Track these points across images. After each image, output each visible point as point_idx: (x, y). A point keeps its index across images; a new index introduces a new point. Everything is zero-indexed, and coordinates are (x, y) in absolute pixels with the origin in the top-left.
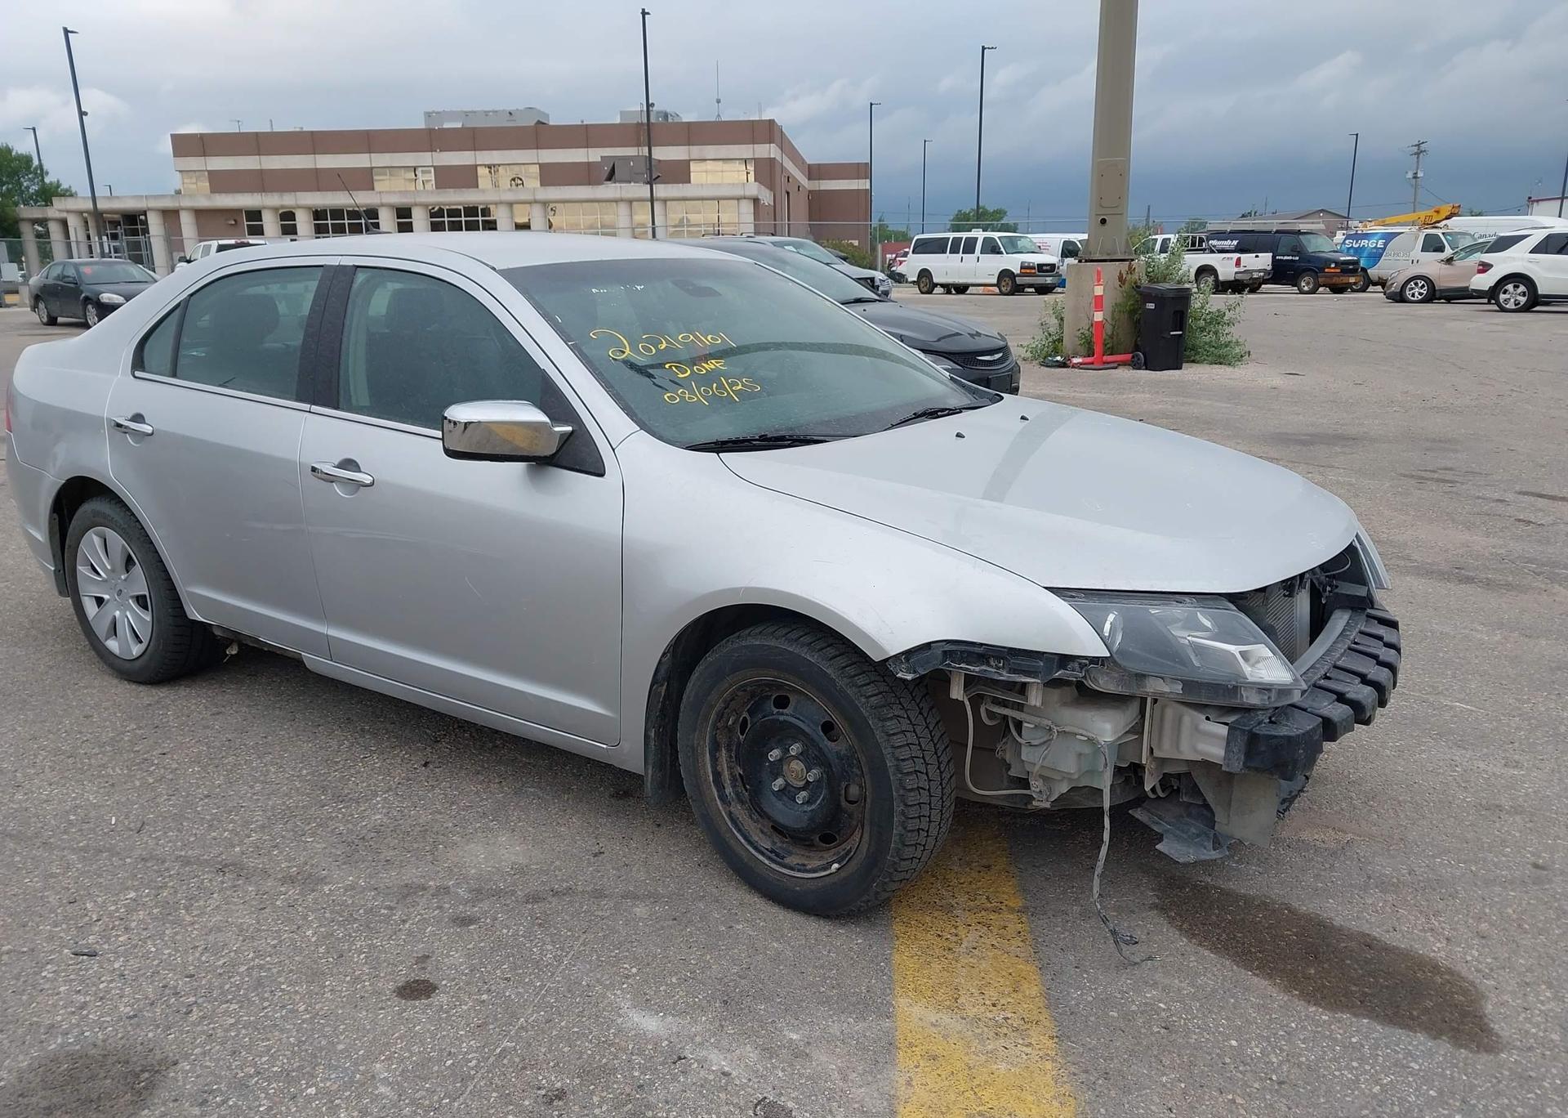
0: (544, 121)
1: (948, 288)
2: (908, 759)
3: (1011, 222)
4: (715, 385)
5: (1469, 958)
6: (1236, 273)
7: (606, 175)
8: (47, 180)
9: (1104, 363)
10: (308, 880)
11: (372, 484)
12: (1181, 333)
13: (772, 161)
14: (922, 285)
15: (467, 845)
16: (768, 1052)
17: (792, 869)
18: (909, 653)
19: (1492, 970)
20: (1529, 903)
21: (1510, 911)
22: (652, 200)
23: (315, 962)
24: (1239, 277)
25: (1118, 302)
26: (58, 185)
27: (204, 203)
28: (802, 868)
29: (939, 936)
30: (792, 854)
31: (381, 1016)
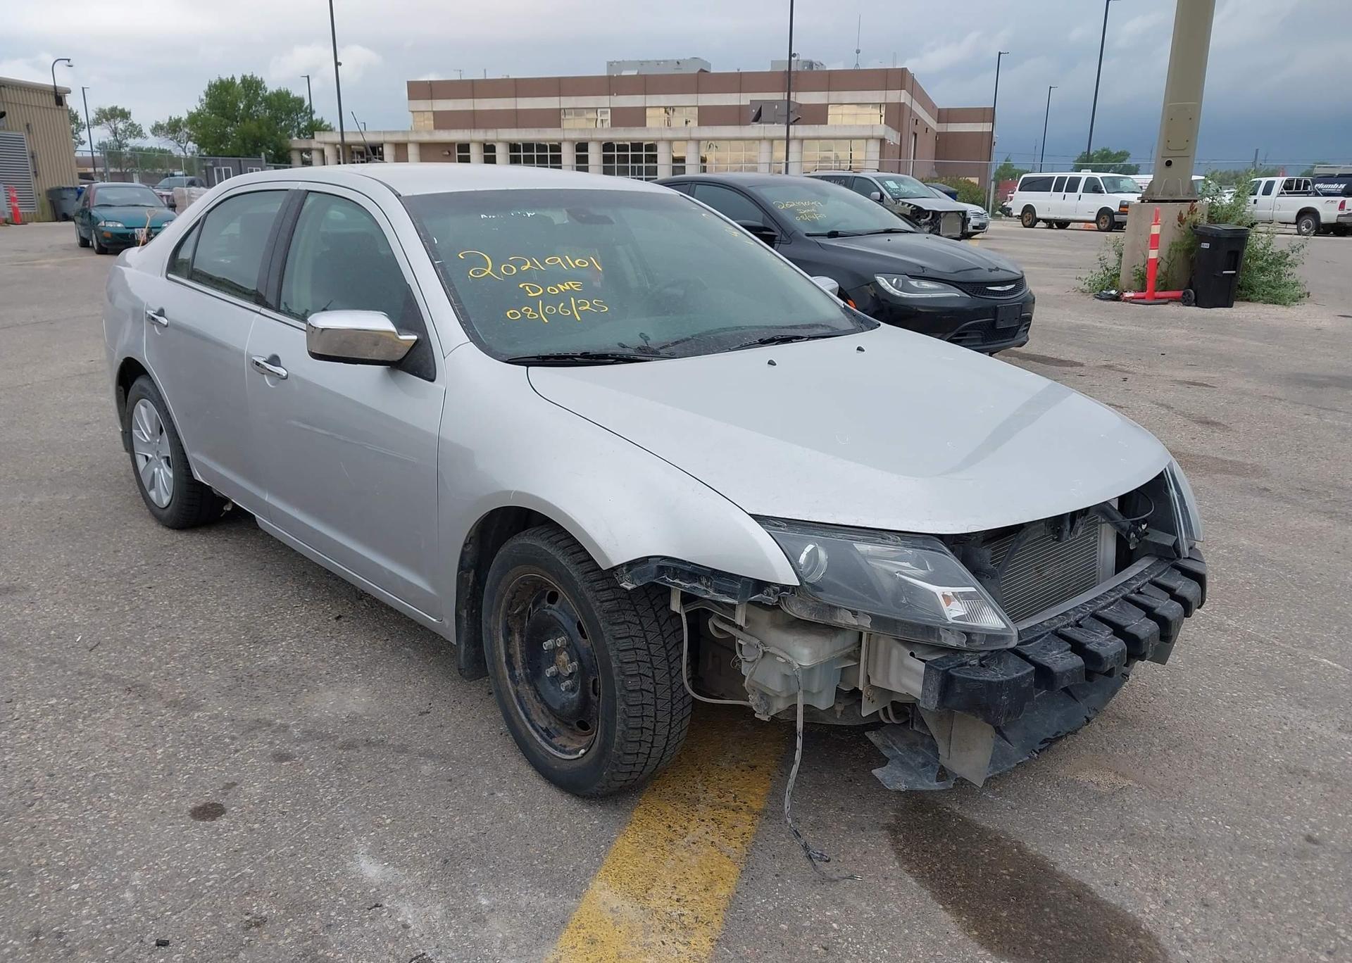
0: (706, 69)
1: (1050, 223)
2: (632, 662)
3: (1133, 163)
4: (562, 304)
5: (1177, 925)
6: (1339, 216)
7: (753, 117)
8: (314, 118)
9: (1156, 298)
10: (186, 706)
11: (286, 378)
12: (1234, 272)
13: (901, 106)
14: (1025, 219)
15: (326, 691)
16: (453, 911)
17: (556, 749)
18: (631, 565)
19: (1195, 941)
20: (1278, 877)
21: (1252, 881)
22: (788, 140)
23: (148, 777)
24: (1342, 220)
25: (1176, 240)
26: (322, 122)
27: (426, 138)
28: (563, 748)
29: (670, 826)
30: (561, 735)
31: (167, 830)
